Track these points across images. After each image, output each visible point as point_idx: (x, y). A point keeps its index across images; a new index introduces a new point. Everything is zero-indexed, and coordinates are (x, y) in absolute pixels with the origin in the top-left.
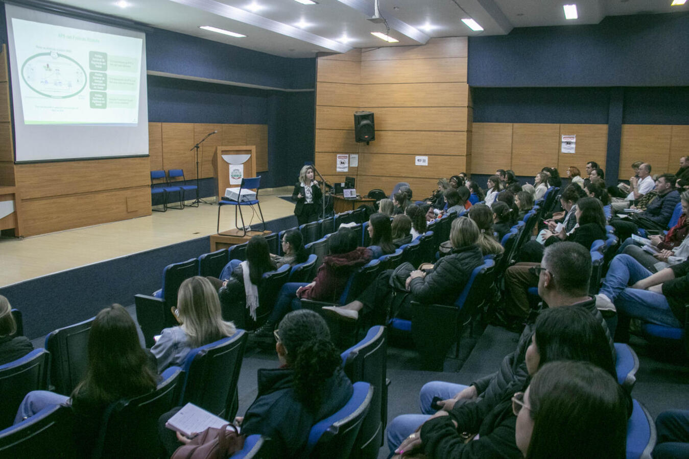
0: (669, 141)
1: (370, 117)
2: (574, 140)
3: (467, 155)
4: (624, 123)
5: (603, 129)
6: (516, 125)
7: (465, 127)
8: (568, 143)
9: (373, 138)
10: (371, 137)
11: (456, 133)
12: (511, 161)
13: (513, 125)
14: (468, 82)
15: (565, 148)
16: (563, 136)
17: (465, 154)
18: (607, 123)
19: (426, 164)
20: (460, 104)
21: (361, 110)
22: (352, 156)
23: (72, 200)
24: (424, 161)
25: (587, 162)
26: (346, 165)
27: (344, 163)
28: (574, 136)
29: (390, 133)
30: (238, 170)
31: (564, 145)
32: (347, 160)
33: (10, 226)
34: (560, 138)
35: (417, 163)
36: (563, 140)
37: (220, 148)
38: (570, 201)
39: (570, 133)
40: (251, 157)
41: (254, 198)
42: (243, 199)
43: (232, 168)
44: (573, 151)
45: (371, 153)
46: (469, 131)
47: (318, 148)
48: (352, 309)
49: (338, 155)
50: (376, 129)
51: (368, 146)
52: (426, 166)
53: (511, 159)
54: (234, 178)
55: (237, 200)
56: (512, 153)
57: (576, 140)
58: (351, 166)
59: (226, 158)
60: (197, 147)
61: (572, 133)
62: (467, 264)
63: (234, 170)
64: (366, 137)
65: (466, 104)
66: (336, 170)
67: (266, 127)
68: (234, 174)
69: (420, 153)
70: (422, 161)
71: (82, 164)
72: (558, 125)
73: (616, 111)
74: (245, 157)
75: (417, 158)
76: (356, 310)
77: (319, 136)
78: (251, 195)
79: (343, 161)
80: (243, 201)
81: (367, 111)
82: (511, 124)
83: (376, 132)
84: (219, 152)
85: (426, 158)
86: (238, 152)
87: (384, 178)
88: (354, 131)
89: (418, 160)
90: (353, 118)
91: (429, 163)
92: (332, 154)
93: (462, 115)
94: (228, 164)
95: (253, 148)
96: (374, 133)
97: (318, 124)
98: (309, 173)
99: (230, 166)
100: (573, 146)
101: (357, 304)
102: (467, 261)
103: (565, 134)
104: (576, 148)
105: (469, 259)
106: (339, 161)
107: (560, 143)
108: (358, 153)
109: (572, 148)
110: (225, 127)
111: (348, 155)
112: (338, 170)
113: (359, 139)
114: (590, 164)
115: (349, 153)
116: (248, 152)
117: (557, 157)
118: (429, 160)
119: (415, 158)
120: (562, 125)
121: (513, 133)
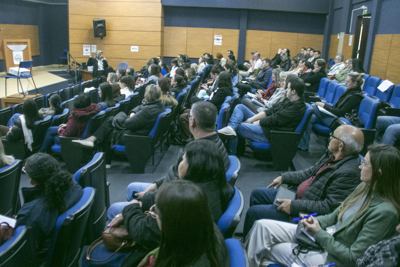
0: (270, 40)
1: (103, 22)
2: (221, 38)
4: (247, 29)
5: (237, 32)
6: (189, 28)
7: (160, 29)
8: (218, 39)
9: (105, 35)
10: (104, 34)
11: (155, 33)
12: (186, 49)
13: (187, 29)
14: (161, 2)
15: (216, 42)
16: (215, 36)
17: (160, 45)
18: (239, 29)
19: (137, 51)
20: (157, 15)
21: (97, 17)
22: (93, 46)
24: (136, 49)
25: (228, 51)
26: (89, 51)
27: (87, 50)
28: (221, 36)
29: (115, 32)
30: (19, 55)
31: (215, 41)
32: (89, 49)
34: (213, 36)
35: (132, 50)
36: (215, 38)
37: (5, 41)
38: (215, 74)
39: (219, 34)
40: (27, 47)
41: (29, 74)
42: (21, 74)
43: (15, 54)
44: (220, 44)
45: (104, 44)
46: (162, 32)
47: (71, 41)
48: (90, 141)
49: (84, 45)
50: (106, 29)
51: (102, 40)
54: (17, 60)
55: (17, 75)
56: (187, 45)
57: (222, 38)
58: (92, 52)
59: (11, 47)
61: (220, 34)
62: (154, 111)
63: (17, 55)
64: (101, 34)
65: (160, 15)
66: (83, 54)
67: (37, 27)
68: (17, 57)
69: (133, 44)
70: (135, 49)
72: (212, 29)
73: (243, 22)
74: (24, 47)
75: (132, 47)
76: (92, 142)
77: (71, 33)
78: (26, 72)
79: (87, 49)
80: (21, 76)
81: (101, 19)
83: (107, 31)
84: (5, 43)
85: (137, 47)
86: (18, 43)
87: (113, 59)
88: (93, 31)
89: (133, 49)
90: (92, 23)
91: (139, 50)
92: (80, 44)
93: (158, 21)
94: (12, 51)
95: (29, 41)
96: (105, 32)
97: (71, 26)
99: (14, 52)
100: (221, 41)
101: (93, 138)
102: (153, 110)
103: (216, 35)
104: (222, 43)
105: (154, 109)
106: (84, 49)
107: (213, 39)
108: (96, 44)
110: (8, 26)
111: (90, 45)
112: (84, 54)
113: (96, 36)
114: (229, 52)
115: (91, 44)
116: (25, 43)
117: (212, 48)
118: (139, 48)
119: (130, 47)
120: (215, 29)
121: (187, 33)
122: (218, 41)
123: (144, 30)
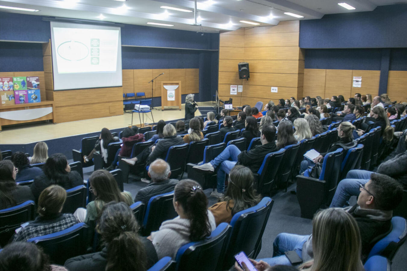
1: (247, 65)
2: (360, 80)
3: (298, 87)
4: (390, 69)
5: (377, 73)
6: (328, 70)
7: (297, 71)
8: (357, 81)
9: (249, 77)
10: (248, 76)
11: (292, 75)
12: (325, 91)
13: (326, 71)
14: (299, 46)
15: (355, 84)
16: (354, 77)
18: (380, 70)
19: (276, 91)
20: (294, 58)
21: (242, 61)
22: (239, 86)
23: (81, 107)
24: (276, 90)
26: (236, 91)
27: (234, 90)
28: (361, 77)
29: (258, 74)
30: (172, 93)
32: (236, 88)
33: (51, 118)
34: (352, 78)
35: (272, 91)
36: (354, 79)
37: (163, 82)
39: (358, 75)
40: (179, 87)
41: (149, 110)
43: (169, 92)
44: (360, 86)
45: (249, 85)
46: (301, 74)
47: (220, 82)
48: (133, 160)
49: (231, 86)
50: (250, 71)
51: (248, 81)
52: (276, 93)
53: (325, 89)
54: (170, 97)
56: (325, 87)
57: (362, 80)
58: (238, 91)
59: (165, 87)
60: (152, 81)
61: (360, 75)
63: (170, 93)
64: (245, 76)
65: (298, 58)
66: (230, 94)
67: (198, 70)
68: (170, 95)
69: (273, 85)
70: (274, 90)
71: (86, 91)
72: (351, 71)
73: (385, 63)
74: (176, 87)
75: (272, 88)
76: (134, 161)
77: (221, 75)
78: (146, 108)
79: (234, 89)
80: (141, 111)
81: (246, 62)
82: (325, 70)
83: (250, 73)
84: (162, 84)
85: (276, 88)
86: (172, 84)
87: (255, 99)
88: (238, 73)
89: (273, 89)
90: (237, 65)
91: (278, 91)
92: (227, 85)
93: (296, 65)
94: (167, 90)
95: (180, 82)
96: (249, 74)
97: (221, 69)
99: (168, 91)
100: (360, 83)
101: (135, 159)
103: (355, 76)
104: (362, 84)
106: (231, 89)
107: (352, 81)
108: (242, 85)
109: (359, 84)
110: (172, 70)
111: (236, 86)
112: (231, 94)
113: (241, 78)
114: (357, 95)
115: (237, 85)
116: (177, 84)
117: (350, 89)
118: (278, 89)
119: (271, 88)
120: (354, 71)
121: (326, 75)
122: (357, 83)
123: (283, 73)
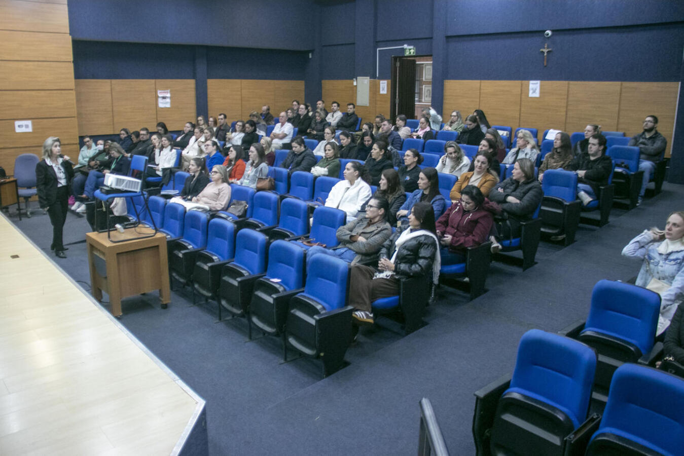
0: (239, 93)
2: (169, 95)
3: (77, 116)
4: (208, 78)
5: (191, 83)
6: (114, 81)
7: (72, 84)
8: (164, 98)
11: (63, 92)
12: (113, 120)
13: (111, 82)
15: (162, 103)
16: (159, 92)
18: (194, 78)
19: (30, 130)
20: (64, 58)
24: (27, 126)
28: (169, 91)
31: (160, 100)
34: (156, 92)
35: (18, 130)
36: (159, 95)
39: (165, 88)
44: (168, 106)
46: (77, 90)
52: (30, 133)
53: (113, 116)
56: (112, 111)
57: (171, 95)
61: (167, 88)
65: (72, 58)
69: (20, 117)
70: (24, 127)
72: (153, 81)
73: (202, 67)
75: (17, 123)
82: (108, 81)
85: (29, 123)
89: (19, 126)
91: (34, 129)
93: (69, 71)
98: (56, 146)
100: (168, 100)
103: (160, 90)
104: (172, 103)
107: (157, 97)
109: (166, 103)
117: (155, 112)
118: (33, 124)
119: (14, 124)
120: (158, 81)
121: (111, 89)
122: (164, 100)
123: (40, 88)
